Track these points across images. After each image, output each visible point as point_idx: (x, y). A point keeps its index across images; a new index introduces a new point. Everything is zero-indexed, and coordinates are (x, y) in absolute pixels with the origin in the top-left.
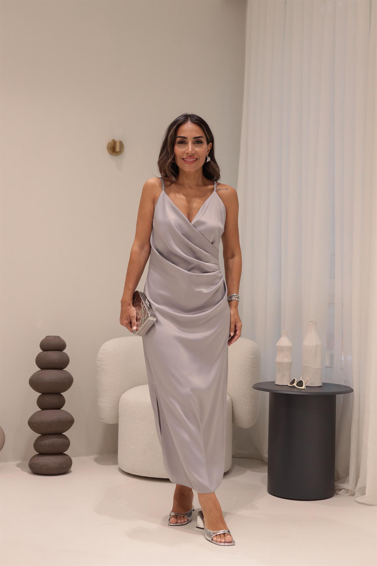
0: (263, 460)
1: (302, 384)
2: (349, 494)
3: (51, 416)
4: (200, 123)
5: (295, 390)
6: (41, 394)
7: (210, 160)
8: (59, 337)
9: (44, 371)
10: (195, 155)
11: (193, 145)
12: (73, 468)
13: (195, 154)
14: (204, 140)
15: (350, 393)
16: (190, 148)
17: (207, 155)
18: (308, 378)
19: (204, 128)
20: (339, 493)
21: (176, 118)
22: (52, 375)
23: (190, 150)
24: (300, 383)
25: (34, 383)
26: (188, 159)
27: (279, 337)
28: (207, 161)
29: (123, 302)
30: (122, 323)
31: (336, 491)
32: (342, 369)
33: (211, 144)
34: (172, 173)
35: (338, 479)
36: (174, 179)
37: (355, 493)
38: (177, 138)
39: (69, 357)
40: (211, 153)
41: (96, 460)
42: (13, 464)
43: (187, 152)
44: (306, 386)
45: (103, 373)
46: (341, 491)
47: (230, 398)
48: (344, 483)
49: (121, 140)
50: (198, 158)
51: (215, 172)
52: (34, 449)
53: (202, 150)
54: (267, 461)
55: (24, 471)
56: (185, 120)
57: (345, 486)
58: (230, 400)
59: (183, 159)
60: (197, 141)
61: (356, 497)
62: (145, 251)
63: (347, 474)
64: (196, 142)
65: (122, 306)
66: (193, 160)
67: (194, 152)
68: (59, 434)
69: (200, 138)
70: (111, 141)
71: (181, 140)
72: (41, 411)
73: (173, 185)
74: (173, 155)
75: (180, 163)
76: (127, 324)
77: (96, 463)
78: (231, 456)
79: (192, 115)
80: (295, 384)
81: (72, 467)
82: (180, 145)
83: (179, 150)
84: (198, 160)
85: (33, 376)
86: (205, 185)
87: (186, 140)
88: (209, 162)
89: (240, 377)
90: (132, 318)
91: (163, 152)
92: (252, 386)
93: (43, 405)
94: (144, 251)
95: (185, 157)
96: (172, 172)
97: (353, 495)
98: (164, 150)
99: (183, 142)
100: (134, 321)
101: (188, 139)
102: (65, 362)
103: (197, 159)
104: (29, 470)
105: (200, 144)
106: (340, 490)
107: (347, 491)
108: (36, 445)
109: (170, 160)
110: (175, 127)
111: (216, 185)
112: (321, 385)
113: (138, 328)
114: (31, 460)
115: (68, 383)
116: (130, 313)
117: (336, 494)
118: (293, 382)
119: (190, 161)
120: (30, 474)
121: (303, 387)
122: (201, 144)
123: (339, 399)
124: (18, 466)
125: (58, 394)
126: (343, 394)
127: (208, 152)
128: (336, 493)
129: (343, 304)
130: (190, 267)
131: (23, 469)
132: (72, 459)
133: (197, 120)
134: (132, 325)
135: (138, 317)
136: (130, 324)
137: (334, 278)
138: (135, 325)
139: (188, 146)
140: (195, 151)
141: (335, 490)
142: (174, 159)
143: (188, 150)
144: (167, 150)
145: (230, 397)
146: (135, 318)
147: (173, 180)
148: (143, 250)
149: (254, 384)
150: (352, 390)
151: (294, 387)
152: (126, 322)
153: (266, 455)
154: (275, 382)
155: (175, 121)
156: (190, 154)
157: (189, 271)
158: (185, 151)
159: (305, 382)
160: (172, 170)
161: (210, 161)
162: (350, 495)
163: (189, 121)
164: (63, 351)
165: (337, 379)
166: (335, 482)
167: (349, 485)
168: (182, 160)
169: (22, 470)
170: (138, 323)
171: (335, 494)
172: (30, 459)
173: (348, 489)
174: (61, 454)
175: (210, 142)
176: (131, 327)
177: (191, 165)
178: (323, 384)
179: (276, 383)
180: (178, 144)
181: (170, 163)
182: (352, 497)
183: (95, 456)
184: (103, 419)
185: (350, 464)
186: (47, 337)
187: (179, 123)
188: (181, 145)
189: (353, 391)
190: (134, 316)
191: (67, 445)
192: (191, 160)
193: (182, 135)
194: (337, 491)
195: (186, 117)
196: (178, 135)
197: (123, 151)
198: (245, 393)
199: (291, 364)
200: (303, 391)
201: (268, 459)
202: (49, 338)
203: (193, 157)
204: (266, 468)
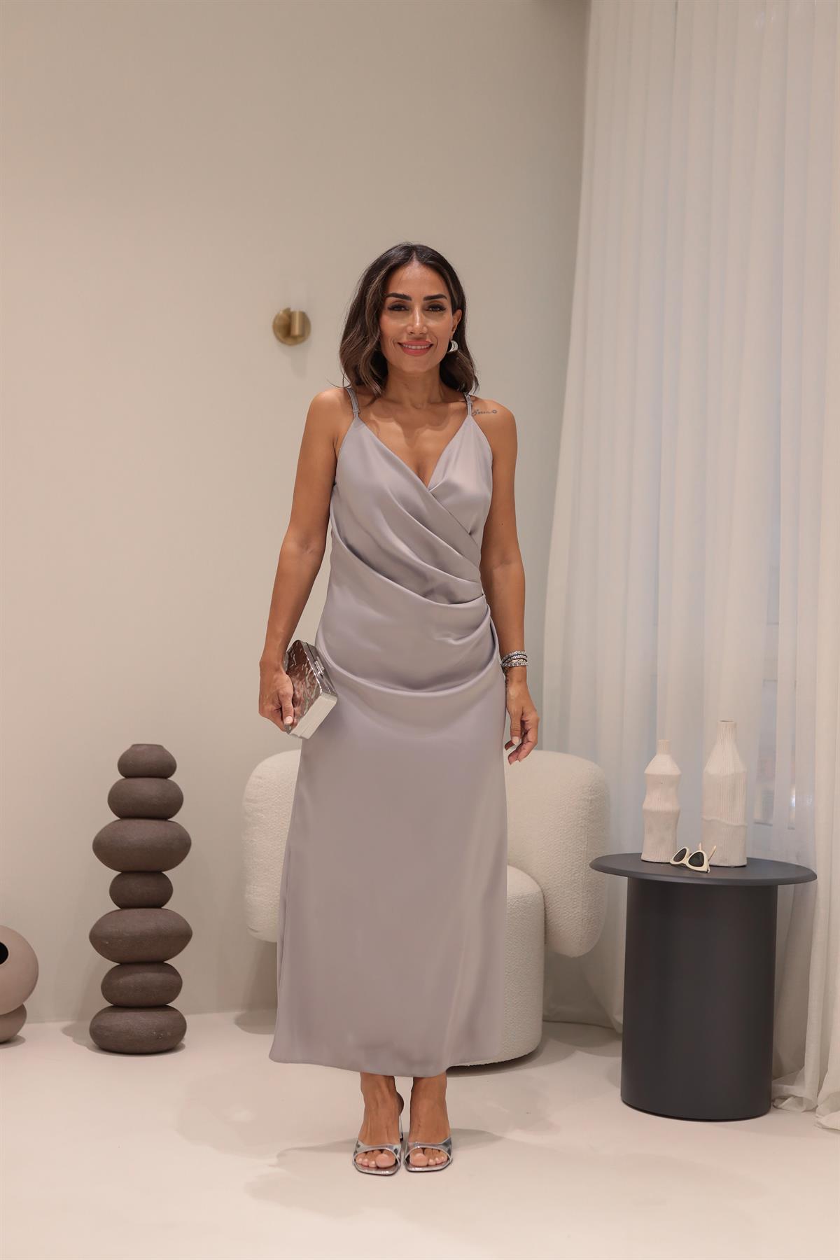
0: (613, 1029)
1: (701, 859)
2: (804, 1108)
3: (141, 921)
4: (438, 264)
5: (686, 873)
6: (119, 873)
7: (456, 348)
8: (160, 747)
9: (126, 822)
10: (428, 336)
11: (424, 314)
12: (188, 1039)
13: (427, 333)
14: (446, 303)
15: (808, 883)
16: (417, 319)
17: (452, 336)
18: (715, 847)
19: (448, 277)
20: (780, 1106)
21: (384, 252)
22: (144, 832)
23: (418, 324)
24: (697, 859)
25: (104, 849)
26: (412, 345)
27: (652, 754)
28: (451, 350)
29: (264, 665)
30: (262, 711)
31: (774, 1101)
32: (793, 829)
33: (459, 312)
34: (374, 376)
35: (780, 1074)
36: (376, 388)
37: (817, 1106)
38: (389, 296)
39: (183, 792)
40: (459, 334)
41: (240, 1022)
42: (55, 1027)
43: (410, 329)
44: (710, 866)
45: (257, 828)
46: (787, 1101)
47: (539, 889)
48: (792, 1084)
49: (304, 310)
50: (435, 343)
51: (466, 375)
52: (102, 996)
53: (442, 324)
54: (620, 1030)
55: (80, 1044)
56: (408, 259)
57: (795, 1090)
58: (541, 893)
59: (400, 344)
60: (433, 306)
61: (820, 1114)
62: (310, 553)
63: (801, 1064)
64: (430, 307)
65: (262, 675)
66: (423, 347)
67: (425, 329)
68: (159, 963)
69: (440, 300)
70: (281, 313)
71: (397, 301)
72: (118, 910)
73: (377, 404)
74: (378, 334)
75: (392, 353)
76: (271, 712)
77: (238, 1029)
78: (541, 1019)
79: (420, 246)
80: (685, 861)
81: (186, 1036)
82: (394, 312)
83: (392, 324)
84: (433, 348)
85: (101, 832)
86: (446, 401)
87: (409, 301)
88: (455, 353)
89: (562, 841)
90: (282, 699)
91: (353, 327)
92: (590, 862)
93: (123, 899)
94: (309, 550)
95: (404, 339)
96: (373, 374)
97: (814, 1110)
98: (356, 322)
99: (402, 306)
100: (288, 704)
101: (413, 299)
102: (174, 803)
103: (431, 345)
104: (91, 1041)
105: (439, 312)
106: (785, 1098)
107: (800, 1101)
108: (107, 988)
109: (369, 347)
110: (383, 273)
111: (471, 402)
112: (745, 863)
113: (295, 721)
114: (95, 1018)
115: (179, 849)
116: (277, 688)
117: (775, 1107)
118: (681, 855)
119: (416, 349)
120: (94, 1051)
121: (704, 868)
122: (442, 312)
123: (785, 894)
124: (66, 1031)
125: (156, 873)
126: (793, 885)
127: (452, 331)
128: (775, 1104)
129: (795, 682)
130: (429, 586)
131: (77, 1039)
132: (187, 1018)
133: (432, 258)
134: (284, 713)
135: (298, 696)
136: (280, 712)
137: (778, 623)
138: (288, 713)
139: (411, 316)
140: (427, 327)
141: (773, 1098)
142: (379, 344)
143: (413, 326)
144: (364, 324)
145: (540, 886)
146: (290, 699)
147: (375, 392)
148: (307, 548)
149: (594, 858)
150: (813, 877)
151: (683, 866)
152: (271, 707)
153: (619, 1018)
154: (640, 854)
155: (381, 257)
156: (417, 334)
157: (425, 595)
158: (406, 327)
159: (708, 856)
160: (373, 369)
161: (457, 351)
162: (805, 1111)
163: (415, 259)
164: (170, 779)
165: (780, 851)
166: (773, 1082)
167: (803, 1089)
168: (399, 347)
169: (74, 1041)
170: (296, 709)
171: (772, 1107)
172: (93, 1017)
173: (802, 1098)
174: (162, 1006)
175: (458, 309)
176: (282, 719)
177: (418, 358)
178: (748, 862)
179: (644, 857)
180: (389, 312)
181: (371, 351)
182: (809, 1116)
183: (237, 1013)
184: (257, 932)
185: (807, 1041)
186: (134, 746)
187: (391, 264)
188: (397, 312)
189: (816, 878)
190: (287, 694)
191: (175, 987)
192: (419, 347)
193: (400, 292)
194: (777, 1100)
195: (409, 252)
196: (391, 292)
197: (309, 333)
198: (573, 878)
199: (676, 816)
200: (705, 876)
201: (623, 1025)
202: (138, 749)
203: (423, 342)
204: (618, 1047)
